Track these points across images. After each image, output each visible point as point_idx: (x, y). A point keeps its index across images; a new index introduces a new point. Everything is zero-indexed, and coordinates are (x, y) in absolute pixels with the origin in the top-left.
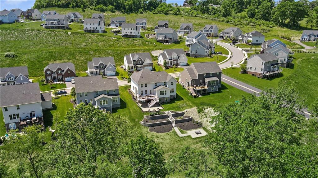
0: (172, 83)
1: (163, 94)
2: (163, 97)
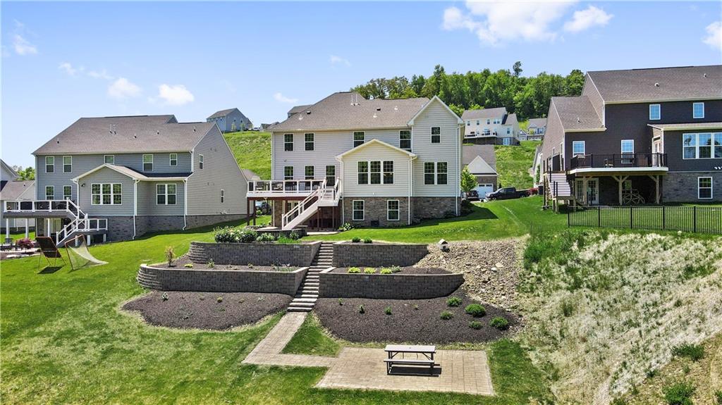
1: (376, 180)
2: (376, 198)
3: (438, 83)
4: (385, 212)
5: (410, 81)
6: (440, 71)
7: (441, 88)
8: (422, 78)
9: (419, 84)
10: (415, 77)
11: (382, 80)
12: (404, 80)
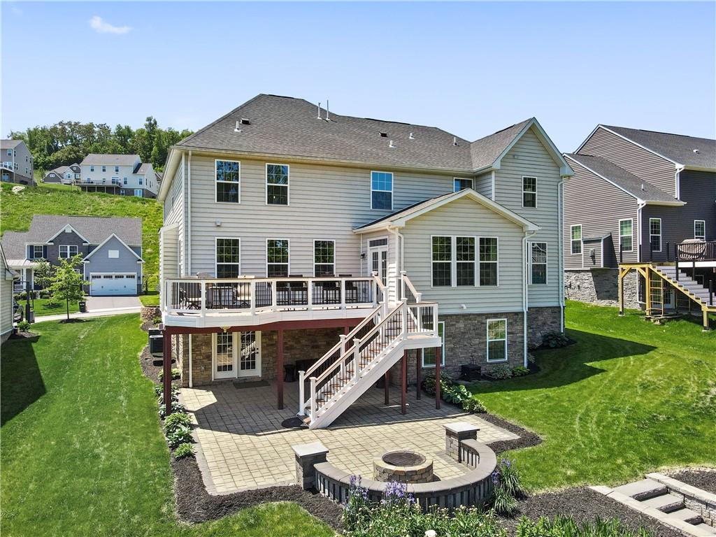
0: (530, 183)
1: (466, 278)
2: (466, 317)
3: (150, 137)
4: (482, 346)
5: (113, 130)
6: (152, 125)
7: (154, 143)
8: (128, 129)
9: (124, 134)
10: (119, 127)
11: (76, 124)
12: (104, 129)
